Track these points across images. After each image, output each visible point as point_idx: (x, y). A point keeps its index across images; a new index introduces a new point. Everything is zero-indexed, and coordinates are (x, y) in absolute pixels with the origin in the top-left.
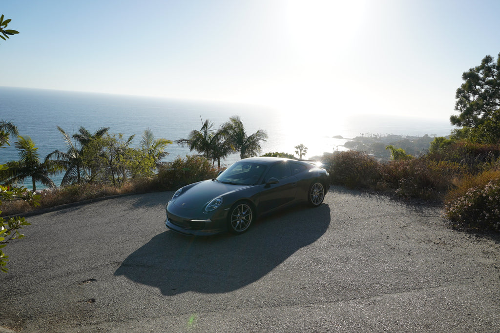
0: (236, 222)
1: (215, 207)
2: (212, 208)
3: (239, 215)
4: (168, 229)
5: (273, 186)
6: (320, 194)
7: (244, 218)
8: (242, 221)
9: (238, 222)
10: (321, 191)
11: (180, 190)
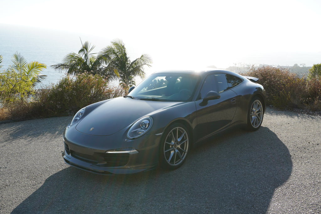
0: (170, 152)
1: (142, 132)
2: (135, 133)
3: (173, 142)
4: (68, 166)
5: (211, 103)
6: (259, 115)
7: (179, 146)
8: (177, 151)
9: (172, 152)
10: (259, 111)
11: (81, 110)
